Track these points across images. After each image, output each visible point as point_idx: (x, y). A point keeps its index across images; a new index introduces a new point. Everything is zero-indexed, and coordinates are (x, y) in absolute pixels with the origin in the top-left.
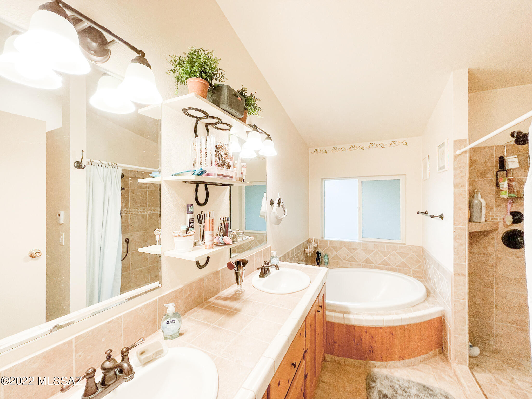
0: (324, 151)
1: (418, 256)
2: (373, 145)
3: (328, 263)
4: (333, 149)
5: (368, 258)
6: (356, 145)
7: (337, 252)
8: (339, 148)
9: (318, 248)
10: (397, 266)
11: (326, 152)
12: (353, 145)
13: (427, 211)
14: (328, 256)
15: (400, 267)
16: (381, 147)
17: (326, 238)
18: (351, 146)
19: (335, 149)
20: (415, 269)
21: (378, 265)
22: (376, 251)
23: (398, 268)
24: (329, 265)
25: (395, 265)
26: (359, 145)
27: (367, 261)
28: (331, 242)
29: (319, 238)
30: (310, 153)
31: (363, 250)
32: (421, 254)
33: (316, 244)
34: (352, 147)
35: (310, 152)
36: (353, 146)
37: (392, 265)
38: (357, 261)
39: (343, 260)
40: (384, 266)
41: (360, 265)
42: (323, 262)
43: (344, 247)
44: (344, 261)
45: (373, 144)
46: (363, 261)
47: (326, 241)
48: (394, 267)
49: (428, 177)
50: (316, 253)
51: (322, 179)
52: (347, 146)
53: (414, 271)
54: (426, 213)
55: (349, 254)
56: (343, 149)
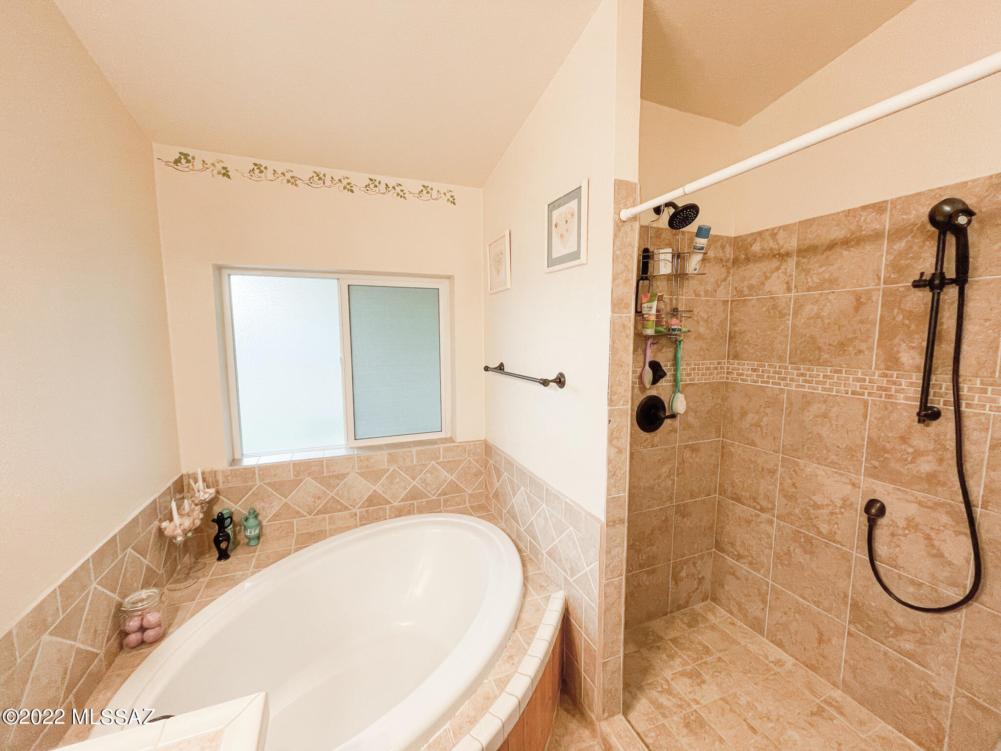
0: (219, 166)
1: (477, 461)
2: (377, 183)
3: (258, 537)
4: (253, 170)
5: (375, 491)
6: (329, 172)
7: (286, 498)
8: (275, 171)
9: (221, 497)
10: (439, 495)
11: (226, 174)
12: (322, 170)
13: (502, 364)
14: (256, 517)
15: (446, 495)
16: (398, 194)
17: (247, 462)
18: (315, 172)
19: (261, 172)
20: (472, 491)
21: (399, 502)
22: (394, 470)
23: (442, 498)
24: (263, 542)
25: (435, 494)
26: (338, 174)
27: (373, 500)
28: (265, 470)
29: (221, 465)
30: (156, 161)
31: (361, 474)
32: (484, 456)
33: (212, 491)
34: (316, 178)
35: (155, 158)
36: (321, 176)
37: (430, 493)
38: (346, 508)
39: (308, 515)
40: (412, 502)
41: (356, 514)
42: (241, 537)
43: (309, 479)
44: (309, 517)
45: (378, 181)
46: (363, 503)
47: (250, 472)
48: (435, 498)
49: (509, 286)
50: (213, 521)
51: (219, 268)
52: (305, 172)
53: (471, 496)
54: (500, 369)
55: (325, 492)
56: (288, 176)
